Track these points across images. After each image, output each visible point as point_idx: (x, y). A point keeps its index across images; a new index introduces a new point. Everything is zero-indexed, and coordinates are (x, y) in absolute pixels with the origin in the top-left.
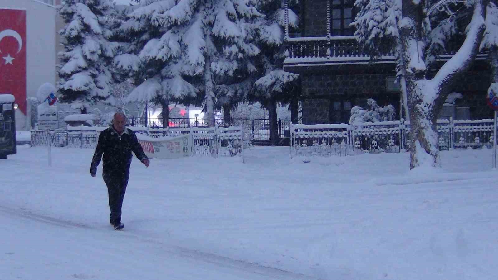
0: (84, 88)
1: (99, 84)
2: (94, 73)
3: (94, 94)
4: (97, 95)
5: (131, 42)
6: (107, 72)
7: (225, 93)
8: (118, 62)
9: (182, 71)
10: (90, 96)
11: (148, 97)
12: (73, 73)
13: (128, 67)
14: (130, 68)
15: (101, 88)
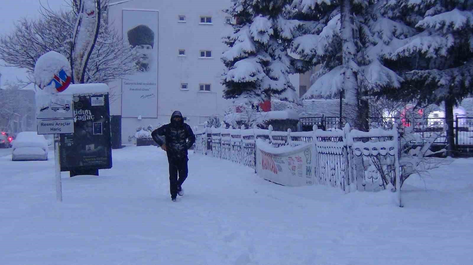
0: (249, 79)
1: (272, 74)
2: (265, 59)
3: (265, 86)
4: (270, 88)
5: (319, 20)
6: (284, 58)
7: (437, 80)
8: (299, 45)
9: (381, 54)
10: (260, 89)
11: (332, 88)
12: (236, 60)
13: (311, 51)
14: (314, 53)
15: (276, 79)
